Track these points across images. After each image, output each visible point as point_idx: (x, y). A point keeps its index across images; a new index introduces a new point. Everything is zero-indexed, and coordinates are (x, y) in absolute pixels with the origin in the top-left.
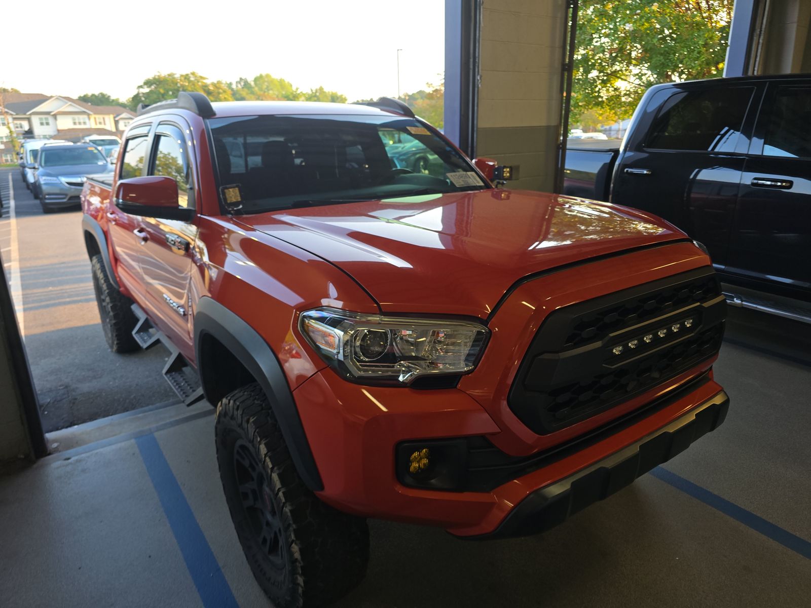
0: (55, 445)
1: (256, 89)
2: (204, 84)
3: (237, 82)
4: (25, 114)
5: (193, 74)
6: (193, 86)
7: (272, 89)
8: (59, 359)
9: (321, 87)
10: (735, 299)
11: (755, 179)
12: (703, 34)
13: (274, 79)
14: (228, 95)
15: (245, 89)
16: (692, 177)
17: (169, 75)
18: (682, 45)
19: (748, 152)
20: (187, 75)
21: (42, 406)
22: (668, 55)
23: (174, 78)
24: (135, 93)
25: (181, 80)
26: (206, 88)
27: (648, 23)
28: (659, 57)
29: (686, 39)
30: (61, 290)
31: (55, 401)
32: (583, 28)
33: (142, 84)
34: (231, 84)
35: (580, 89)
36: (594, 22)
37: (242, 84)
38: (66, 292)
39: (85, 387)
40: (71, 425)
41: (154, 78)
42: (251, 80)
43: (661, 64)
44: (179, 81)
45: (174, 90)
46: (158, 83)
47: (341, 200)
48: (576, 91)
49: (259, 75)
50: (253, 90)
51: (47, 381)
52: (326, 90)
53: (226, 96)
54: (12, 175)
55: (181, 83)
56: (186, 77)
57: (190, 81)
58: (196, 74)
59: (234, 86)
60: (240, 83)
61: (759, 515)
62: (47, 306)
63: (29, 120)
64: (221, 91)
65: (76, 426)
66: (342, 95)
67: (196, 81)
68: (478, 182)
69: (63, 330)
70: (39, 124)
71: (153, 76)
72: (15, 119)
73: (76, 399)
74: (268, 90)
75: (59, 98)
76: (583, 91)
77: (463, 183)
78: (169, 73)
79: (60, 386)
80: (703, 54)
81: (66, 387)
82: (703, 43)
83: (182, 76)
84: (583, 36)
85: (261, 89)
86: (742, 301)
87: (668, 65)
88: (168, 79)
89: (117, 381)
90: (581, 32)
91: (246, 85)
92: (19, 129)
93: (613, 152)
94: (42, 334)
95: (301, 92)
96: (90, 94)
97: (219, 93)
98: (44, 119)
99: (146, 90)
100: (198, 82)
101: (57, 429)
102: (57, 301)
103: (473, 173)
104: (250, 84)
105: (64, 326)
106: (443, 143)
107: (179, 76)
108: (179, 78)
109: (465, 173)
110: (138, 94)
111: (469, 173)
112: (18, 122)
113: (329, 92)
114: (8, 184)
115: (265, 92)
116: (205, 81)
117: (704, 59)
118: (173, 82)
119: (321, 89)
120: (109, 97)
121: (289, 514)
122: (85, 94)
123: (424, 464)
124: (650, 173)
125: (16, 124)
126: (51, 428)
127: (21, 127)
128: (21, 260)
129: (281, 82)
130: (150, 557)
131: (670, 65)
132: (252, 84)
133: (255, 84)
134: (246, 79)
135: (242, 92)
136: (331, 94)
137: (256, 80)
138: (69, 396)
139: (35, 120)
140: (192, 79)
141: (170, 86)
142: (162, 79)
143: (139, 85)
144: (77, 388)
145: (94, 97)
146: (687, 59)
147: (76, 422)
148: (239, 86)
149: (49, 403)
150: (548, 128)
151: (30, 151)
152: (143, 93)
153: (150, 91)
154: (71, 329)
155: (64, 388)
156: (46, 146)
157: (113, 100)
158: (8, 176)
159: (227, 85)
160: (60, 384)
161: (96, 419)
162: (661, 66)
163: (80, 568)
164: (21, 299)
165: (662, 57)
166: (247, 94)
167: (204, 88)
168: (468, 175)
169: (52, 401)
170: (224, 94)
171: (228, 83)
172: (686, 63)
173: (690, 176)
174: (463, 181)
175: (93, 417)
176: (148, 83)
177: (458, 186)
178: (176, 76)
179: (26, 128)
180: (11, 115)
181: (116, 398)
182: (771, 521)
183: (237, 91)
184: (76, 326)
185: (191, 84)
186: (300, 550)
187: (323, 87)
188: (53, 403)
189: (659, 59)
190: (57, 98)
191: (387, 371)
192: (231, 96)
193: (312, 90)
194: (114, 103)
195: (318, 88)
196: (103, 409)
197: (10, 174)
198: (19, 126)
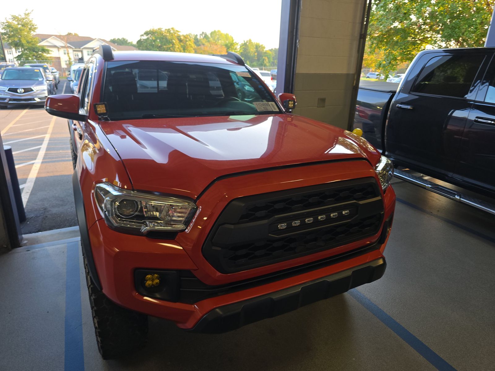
0: (26, 242)
1: (211, 39)
2: (178, 35)
3: (200, 35)
4: (80, 48)
5: (173, 29)
6: (172, 36)
7: (220, 40)
8: (48, 193)
9: (250, 39)
10: (456, 196)
11: (477, 117)
12: (481, 16)
13: (222, 33)
14: (191, 42)
15: (205, 39)
16: (449, 114)
17: (159, 29)
18: (465, 22)
19: (475, 99)
20: (169, 29)
21: (28, 219)
22: (454, 29)
23: (162, 31)
24: (139, 39)
25: (165, 32)
26: (179, 38)
27: (443, 7)
28: (448, 30)
29: (468, 19)
30: (66, 153)
31: (36, 216)
32: (399, 9)
33: (143, 33)
34: (197, 35)
35: (397, 49)
36: (407, 5)
37: (204, 35)
38: (68, 154)
39: (54, 210)
40: (39, 231)
41: (150, 31)
42: (209, 34)
43: (449, 35)
44: (164, 33)
45: (161, 38)
46: (152, 33)
47: (174, 116)
48: (395, 50)
49: (213, 31)
50: (209, 39)
51: (37, 204)
52: (253, 41)
53: (190, 43)
54: (67, 83)
55: (165, 34)
56: (169, 31)
57: (170, 33)
58: (174, 29)
59: (198, 37)
60: (202, 35)
61: (420, 339)
62: (55, 161)
63: (82, 51)
64: (187, 40)
65: (40, 232)
66: (262, 45)
67: (174, 33)
68: (275, 109)
69: (57, 176)
70: (87, 54)
71: (150, 29)
72: (74, 51)
73: (47, 217)
74: (218, 40)
75: (99, 40)
76: (399, 50)
77: (263, 109)
78: (159, 28)
79: (42, 208)
80: (479, 29)
81: (45, 209)
82: (479, 22)
83: (166, 30)
84: (398, 14)
85: (214, 40)
86: (460, 198)
87: (453, 36)
88: (158, 31)
89: (72, 209)
90: (398, 11)
91: (206, 36)
92: (77, 57)
93: (392, 92)
94: (45, 177)
95: (236, 42)
96: (117, 38)
97: (186, 41)
98: (90, 52)
99: (145, 37)
100: (175, 34)
101: (30, 233)
102: (60, 159)
103: (273, 103)
104: (208, 36)
105: (58, 174)
106: (258, 83)
107: (164, 30)
108: (164, 31)
109: (267, 102)
110: (141, 39)
111: (270, 103)
112: (76, 53)
113: (255, 43)
114: (63, 89)
115: (216, 41)
116: (179, 33)
117: (479, 33)
118: (160, 33)
119: (250, 41)
120: (127, 40)
121: (93, 301)
122: (114, 38)
123: (157, 283)
124: (412, 108)
125: (75, 54)
126: (27, 232)
127: (78, 56)
128: (52, 134)
129: (226, 35)
130: (48, 312)
131: (455, 35)
132: (209, 36)
133: (211, 36)
134: (206, 32)
135: (202, 41)
136: (255, 44)
137: (211, 34)
138: (44, 215)
139: (85, 52)
140: (172, 32)
141: (159, 35)
142: (154, 31)
143: (142, 34)
144: (50, 210)
145: (119, 40)
146: (467, 32)
147: (41, 230)
148: (201, 36)
149: (32, 217)
150: (348, 75)
151: (73, 70)
152: (143, 39)
153: (147, 38)
154: (62, 176)
155: (44, 210)
156: (80, 68)
157: (129, 43)
158: (64, 84)
159: (194, 36)
160: (42, 207)
161: (52, 230)
162: (449, 36)
163: (10, 313)
164: (43, 156)
165: (450, 30)
166: (206, 42)
167: (178, 37)
168: (269, 104)
169: (34, 217)
170: (189, 42)
171: (195, 35)
172: (466, 35)
173: (448, 114)
174: (264, 107)
175: (50, 229)
176: (147, 33)
177: (258, 111)
178: (162, 30)
179: (80, 57)
180: (73, 48)
181: (68, 218)
182: (427, 344)
183: (200, 40)
184: (65, 174)
185: (171, 35)
186: (98, 322)
187: (251, 40)
188: (35, 217)
189: (447, 31)
190: (98, 40)
191: (134, 225)
192: (193, 43)
193: (244, 41)
194: (129, 44)
195: (248, 40)
196: (58, 224)
197: (66, 83)
198: (77, 55)
